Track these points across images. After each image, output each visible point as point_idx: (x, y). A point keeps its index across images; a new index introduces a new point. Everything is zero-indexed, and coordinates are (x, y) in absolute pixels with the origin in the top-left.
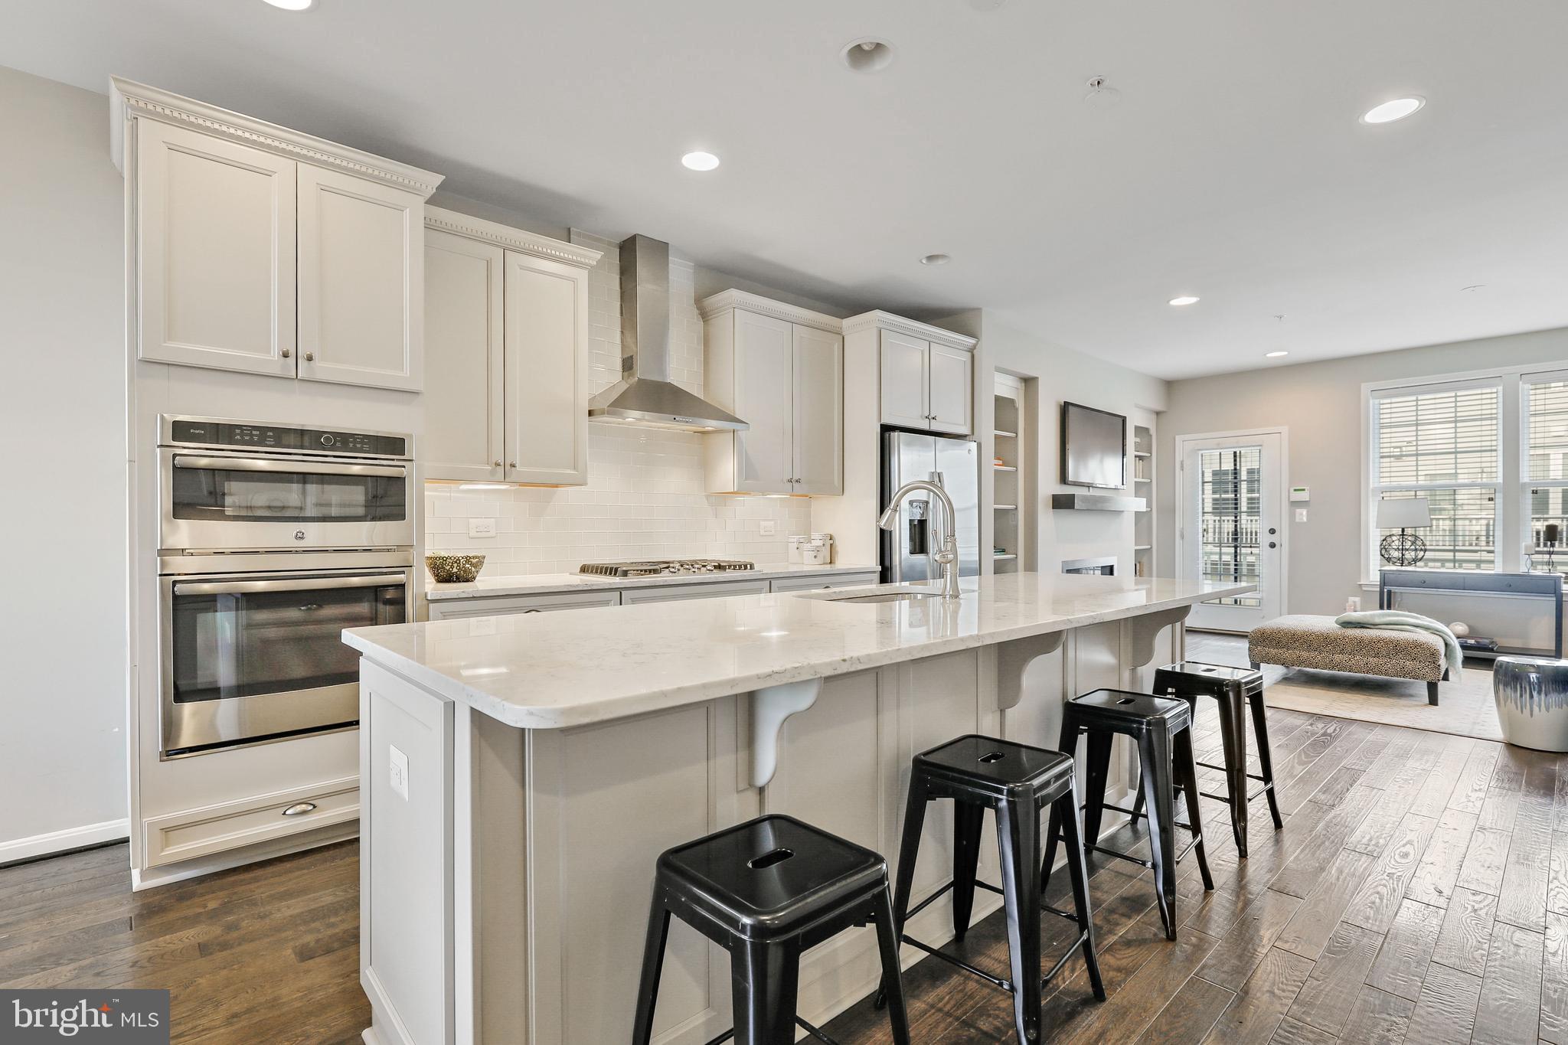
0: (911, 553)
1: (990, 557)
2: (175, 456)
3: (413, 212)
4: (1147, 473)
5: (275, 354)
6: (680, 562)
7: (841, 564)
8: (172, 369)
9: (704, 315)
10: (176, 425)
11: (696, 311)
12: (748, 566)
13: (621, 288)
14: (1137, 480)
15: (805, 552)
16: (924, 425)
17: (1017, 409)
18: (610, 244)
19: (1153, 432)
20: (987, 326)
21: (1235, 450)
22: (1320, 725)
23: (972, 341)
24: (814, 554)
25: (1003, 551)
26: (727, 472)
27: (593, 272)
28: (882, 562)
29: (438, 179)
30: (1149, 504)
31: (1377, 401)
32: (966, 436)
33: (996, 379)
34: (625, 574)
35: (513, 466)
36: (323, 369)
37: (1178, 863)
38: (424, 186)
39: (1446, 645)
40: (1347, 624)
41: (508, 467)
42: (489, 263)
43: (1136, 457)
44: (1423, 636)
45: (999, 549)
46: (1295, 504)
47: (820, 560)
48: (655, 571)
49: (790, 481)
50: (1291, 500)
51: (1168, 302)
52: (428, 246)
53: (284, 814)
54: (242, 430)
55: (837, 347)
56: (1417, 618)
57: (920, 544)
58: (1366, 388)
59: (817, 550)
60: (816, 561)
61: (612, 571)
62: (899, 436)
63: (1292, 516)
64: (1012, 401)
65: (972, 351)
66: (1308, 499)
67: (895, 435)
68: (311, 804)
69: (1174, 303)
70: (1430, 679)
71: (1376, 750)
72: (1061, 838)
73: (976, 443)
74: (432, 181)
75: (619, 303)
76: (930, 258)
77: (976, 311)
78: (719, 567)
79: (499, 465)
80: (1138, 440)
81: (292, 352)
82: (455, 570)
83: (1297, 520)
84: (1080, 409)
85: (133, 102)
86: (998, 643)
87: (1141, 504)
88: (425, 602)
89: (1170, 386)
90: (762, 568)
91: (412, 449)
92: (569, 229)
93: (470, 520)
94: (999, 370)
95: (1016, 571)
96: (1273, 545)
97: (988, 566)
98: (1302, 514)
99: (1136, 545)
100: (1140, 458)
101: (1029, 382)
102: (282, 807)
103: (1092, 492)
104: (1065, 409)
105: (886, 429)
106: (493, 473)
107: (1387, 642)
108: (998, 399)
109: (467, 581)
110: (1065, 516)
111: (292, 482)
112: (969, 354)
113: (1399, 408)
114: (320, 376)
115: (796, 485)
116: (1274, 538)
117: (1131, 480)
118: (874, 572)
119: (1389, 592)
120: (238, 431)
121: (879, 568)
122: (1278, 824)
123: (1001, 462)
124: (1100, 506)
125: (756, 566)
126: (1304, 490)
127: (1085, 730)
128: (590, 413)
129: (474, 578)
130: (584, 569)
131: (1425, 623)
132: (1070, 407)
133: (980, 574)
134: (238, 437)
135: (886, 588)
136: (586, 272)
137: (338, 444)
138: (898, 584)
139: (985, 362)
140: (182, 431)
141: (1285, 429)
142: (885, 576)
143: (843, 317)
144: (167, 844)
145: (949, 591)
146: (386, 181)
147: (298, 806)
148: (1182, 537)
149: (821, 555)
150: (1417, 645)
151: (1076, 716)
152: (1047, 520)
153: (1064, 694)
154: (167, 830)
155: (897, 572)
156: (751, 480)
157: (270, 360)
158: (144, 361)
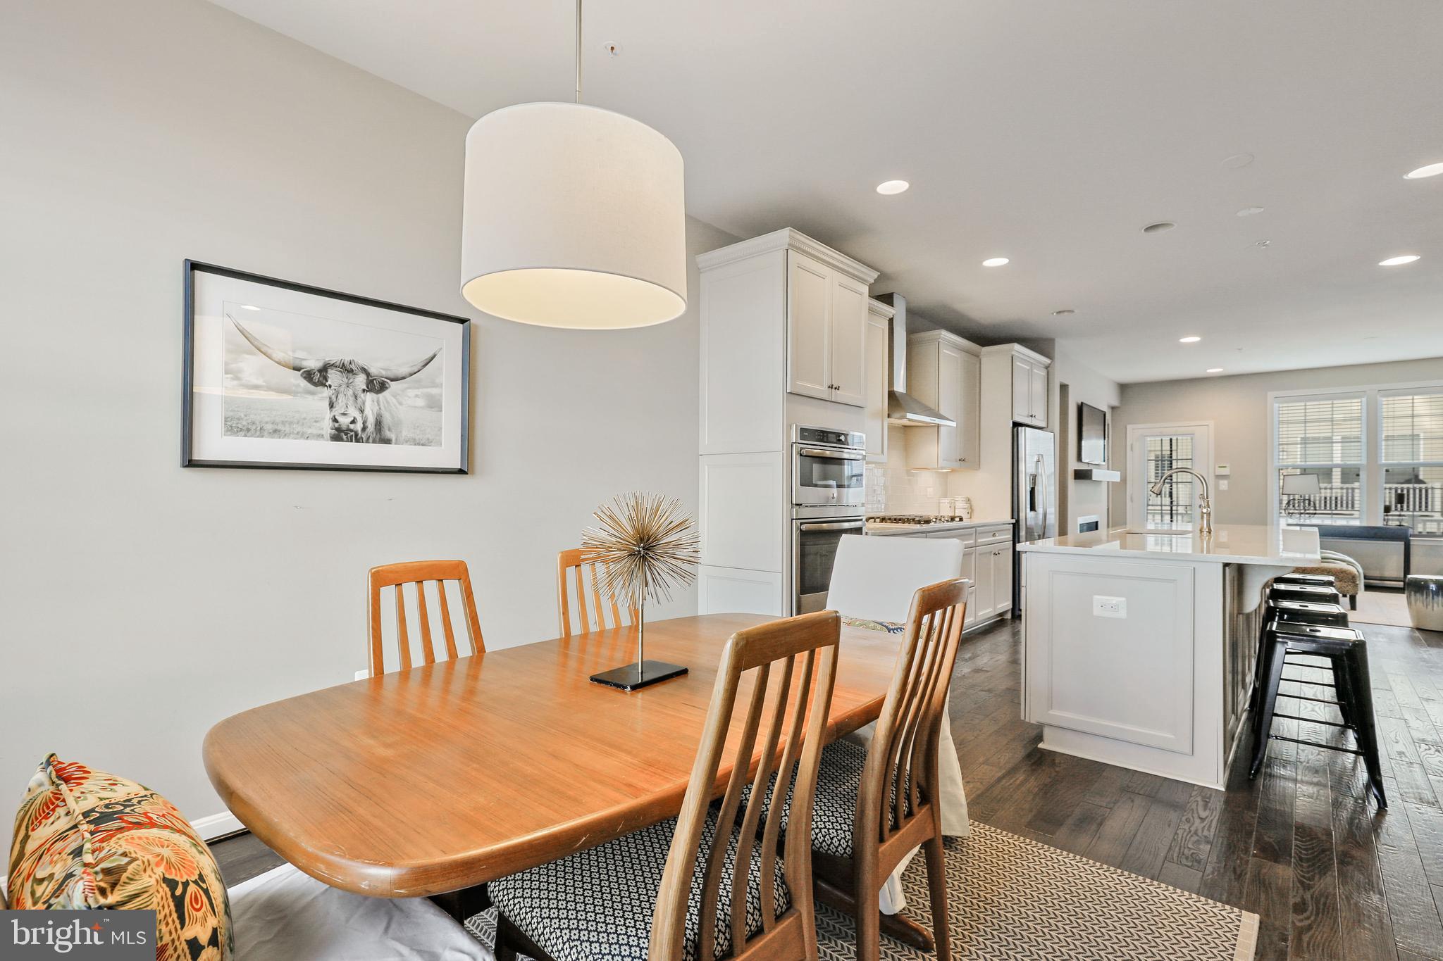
0: (1029, 511)
2: (801, 448)
3: (865, 295)
5: (826, 387)
8: (797, 396)
10: (803, 430)
15: (957, 510)
16: (1031, 423)
20: (1057, 352)
21: (1171, 437)
23: (1049, 361)
26: (931, 454)
29: (877, 274)
31: (1277, 405)
32: (1044, 429)
36: (840, 395)
38: (870, 279)
46: (1220, 477)
49: (960, 460)
50: (1217, 474)
55: (978, 366)
58: (1271, 395)
62: (1025, 430)
63: (1217, 486)
65: (1047, 368)
66: (1228, 474)
67: (1018, 428)
69: (1184, 340)
73: (1052, 434)
74: (875, 276)
81: (831, 385)
83: (1221, 489)
84: (1086, 407)
85: (791, 241)
87: (1116, 476)
89: (1124, 388)
98: (1224, 485)
99: (1108, 506)
104: (1080, 409)
105: (1016, 425)
110: (1083, 484)
112: (1046, 371)
113: (1294, 410)
114: (838, 399)
115: (963, 463)
117: (1107, 457)
121: (1013, 521)
126: (1224, 468)
132: (1082, 406)
134: (817, 437)
140: (806, 433)
141: (1211, 423)
143: (982, 348)
146: (856, 277)
148: (1132, 501)
152: (1072, 486)
155: (1022, 524)
157: (825, 391)
158: (790, 393)
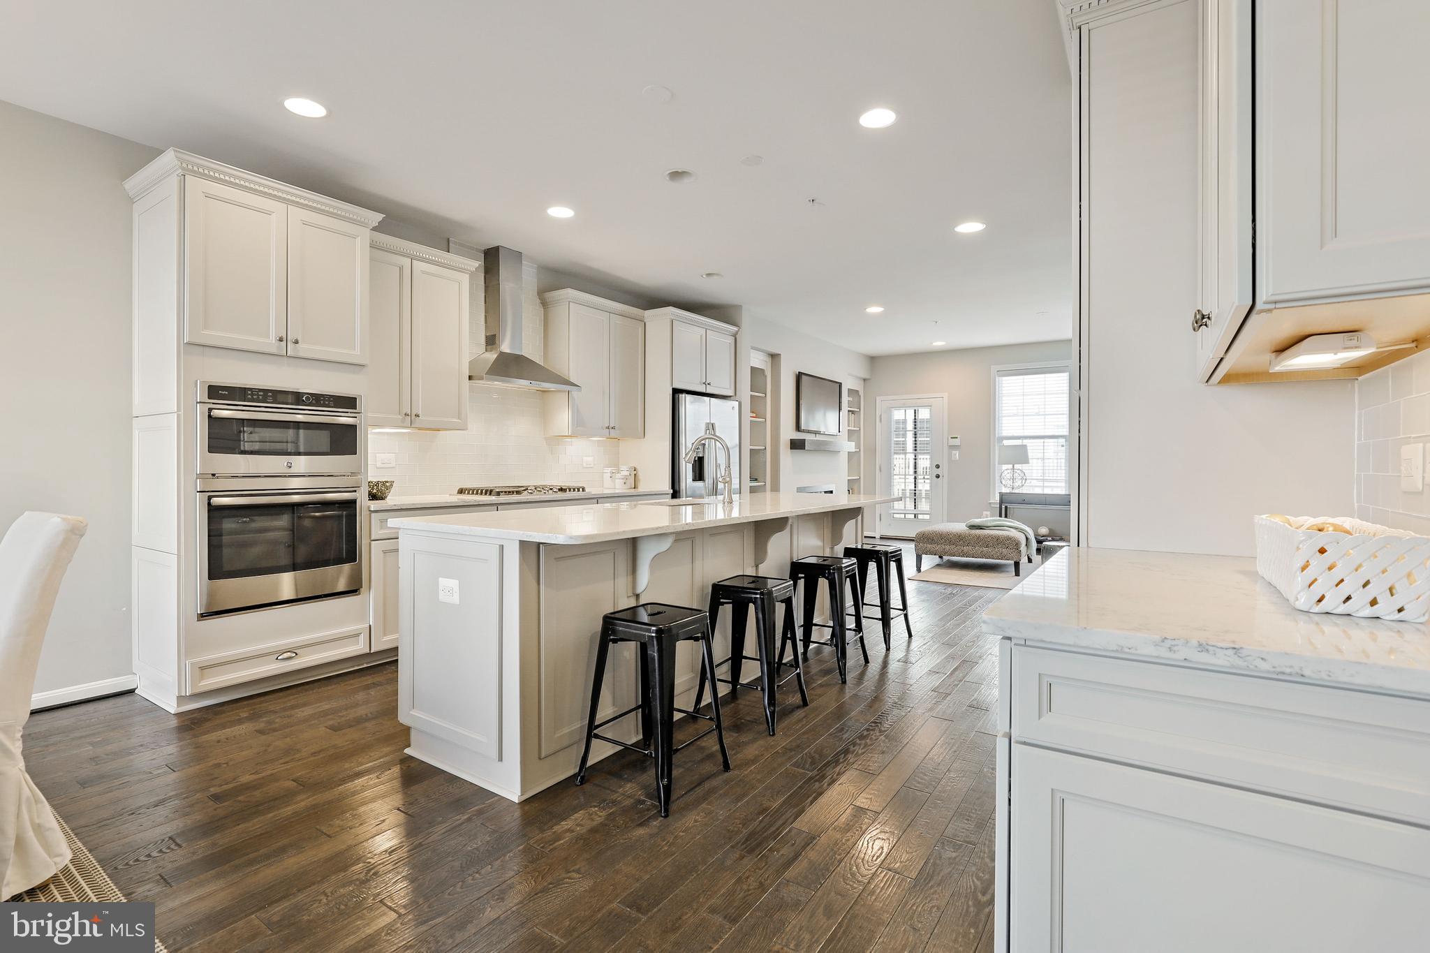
0: (693, 480)
1: (747, 484)
2: (210, 410)
3: (363, 238)
4: (857, 423)
5: (273, 339)
6: (535, 486)
7: (642, 488)
8: (205, 348)
9: (544, 304)
10: (211, 388)
11: (538, 301)
12: (581, 490)
13: (485, 283)
14: (850, 428)
15: (617, 480)
16: (702, 389)
17: (766, 376)
18: (477, 250)
19: (861, 393)
20: (746, 319)
21: (913, 408)
22: (950, 589)
23: (735, 329)
24: (624, 481)
25: (756, 480)
26: (563, 419)
27: (472, 275)
28: (673, 487)
29: (380, 217)
30: (858, 446)
31: (1001, 378)
32: (730, 396)
33: (752, 355)
34: (498, 494)
35: (417, 416)
36: (304, 349)
37: (848, 644)
38: (370, 221)
39: (1027, 539)
40: (972, 527)
41: (413, 417)
42: (401, 269)
43: (849, 411)
44: (1013, 533)
45: (753, 479)
46: (952, 448)
47: (628, 485)
48: (518, 493)
49: (608, 428)
50: (949, 445)
51: (865, 309)
52: (372, 259)
53: (277, 659)
54: (252, 392)
55: (640, 330)
56: (1011, 522)
57: (699, 475)
58: (994, 368)
59: (626, 478)
60: (626, 487)
61: (489, 492)
62: (685, 397)
63: (950, 455)
64: (762, 371)
65: (735, 336)
66: (959, 444)
67: (682, 396)
68: (294, 652)
69: (868, 311)
70: (1015, 560)
71: (976, 599)
72: (789, 639)
73: (737, 403)
74: (376, 218)
75: (483, 295)
76: (709, 275)
77: (737, 308)
78: (561, 490)
79: (408, 415)
80: (851, 399)
81: (285, 337)
82: (375, 491)
83: (953, 459)
84: (810, 378)
85: (184, 165)
86: (755, 522)
87: (851, 446)
88: (368, 513)
89: (873, 361)
90: (592, 490)
91: (362, 405)
92: (448, 239)
93: (377, 455)
94: (753, 348)
95: (765, 491)
96: (938, 476)
97: (746, 489)
98: (956, 454)
99: (848, 476)
100: (853, 412)
101: (774, 357)
102: (278, 654)
103: (819, 438)
104: (799, 377)
105: (676, 392)
106: (403, 421)
107: (992, 537)
108: (753, 370)
109: (382, 499)
110: (799, 455)
111: (289, 428)
112: (734, 338)
114: (301, 354)
115: (612, 430)
116: (938, 471)
117: (844, 428)
118: (668, 494)
119: (1006, 507)
120: (249, 392)
121: (671, 491)
122: (910, 635)
123: (754, 415)
124: (825, 448)
125: (587, 490)
126: (957, 438)
127: (802, 578)
128: (470, 378)
129: (386, 497)
130: (461, 491)
131: (1015, 525)
132: (803, 376)
133: (740, 493)
134: (250, 397)
135: (676, 501)
136: (468, 276)
137: (314, 402)
138: (684, 499)
139: (744, 342)
140: (215, 392)
141: (946, 395)
142: (675, 494)
143: (645, 310)
144: (202, 678)
145: (727, 499)
146: (341, 216)
147: (285, 654)
148: (880, 470)
149: (628, 482)
150: (1009, 538)
151: (797, 569)
152: (786, 456)
153: (791, 558)
154: (202, 668)
155: (683, 492)
156: (581, 428)
157: (271, 344)
158: (189, 344)
